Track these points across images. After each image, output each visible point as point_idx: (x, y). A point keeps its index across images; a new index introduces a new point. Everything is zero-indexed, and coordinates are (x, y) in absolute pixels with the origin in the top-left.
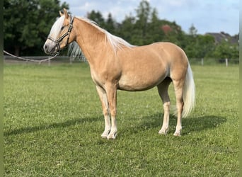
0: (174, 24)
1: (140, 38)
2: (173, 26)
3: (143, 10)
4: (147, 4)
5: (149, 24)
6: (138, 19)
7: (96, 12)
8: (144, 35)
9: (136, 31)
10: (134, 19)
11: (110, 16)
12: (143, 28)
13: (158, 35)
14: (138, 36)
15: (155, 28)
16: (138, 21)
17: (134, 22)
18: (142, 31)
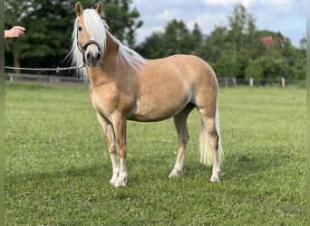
0: (279, 35)
1: (233, 54)
2: (278, 38)
3: (237, 18)
4: (243, 9)
5: (245, 36)
6: (229, 28)
7: (178, 20)
8: (238, 50)
9: (228, 44)
10: (225, 29)
11: (196, 26)
12: (237, 40)
13: (256, 50)
14: (230, 51)
15: (254, 40)
16: (230, 32)
17: (226, 33)
18: (235, 45)
